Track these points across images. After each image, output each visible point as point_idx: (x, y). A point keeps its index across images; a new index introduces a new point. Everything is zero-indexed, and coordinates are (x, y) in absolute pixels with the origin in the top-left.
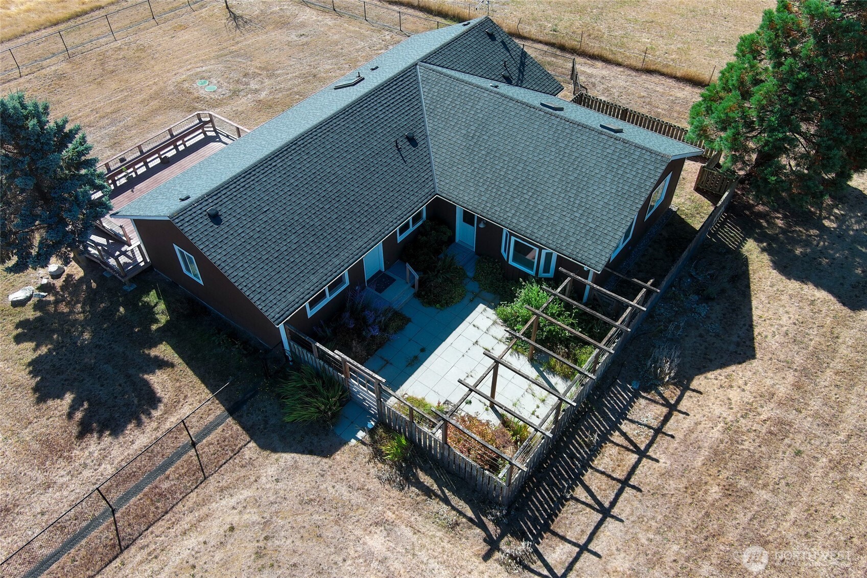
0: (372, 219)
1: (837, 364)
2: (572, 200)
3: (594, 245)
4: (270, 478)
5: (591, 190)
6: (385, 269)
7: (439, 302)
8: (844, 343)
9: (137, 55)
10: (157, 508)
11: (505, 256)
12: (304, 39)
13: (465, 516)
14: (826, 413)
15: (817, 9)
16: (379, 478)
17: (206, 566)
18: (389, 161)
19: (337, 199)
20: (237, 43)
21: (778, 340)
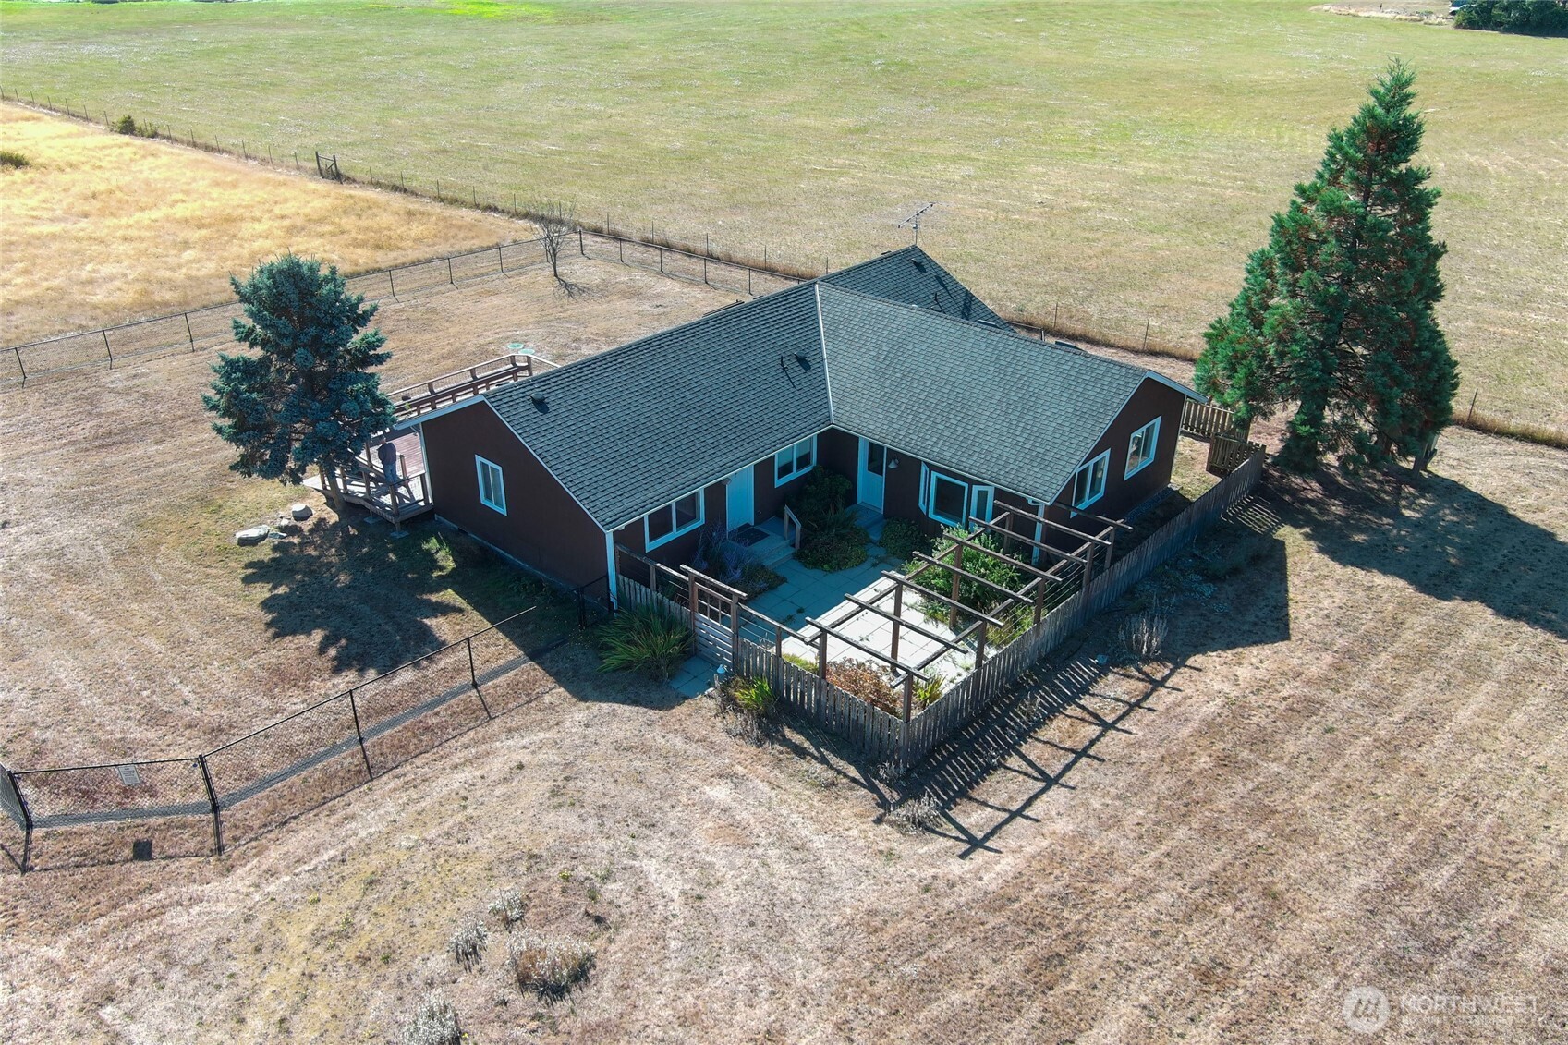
0: (743, 437)
1: (1398, 647)
2: (1014, 422)
3: (1042, 472)
4: (577, 724)
5: (1040, 411)
6: (756, 522)
7: (828, 562)
8: (1411, 628)
9: (426, 316)
10: (420, 741)
11: (923, 508)
12: (661, 310)
13: (845, 775)
14: (1377, 694)
15: (1333, 202)
16: (729, 732)
17: (481, 799)
18: (771, 379)
19: (699, 409)
20: (567, 310)
21: (1314, 622)
